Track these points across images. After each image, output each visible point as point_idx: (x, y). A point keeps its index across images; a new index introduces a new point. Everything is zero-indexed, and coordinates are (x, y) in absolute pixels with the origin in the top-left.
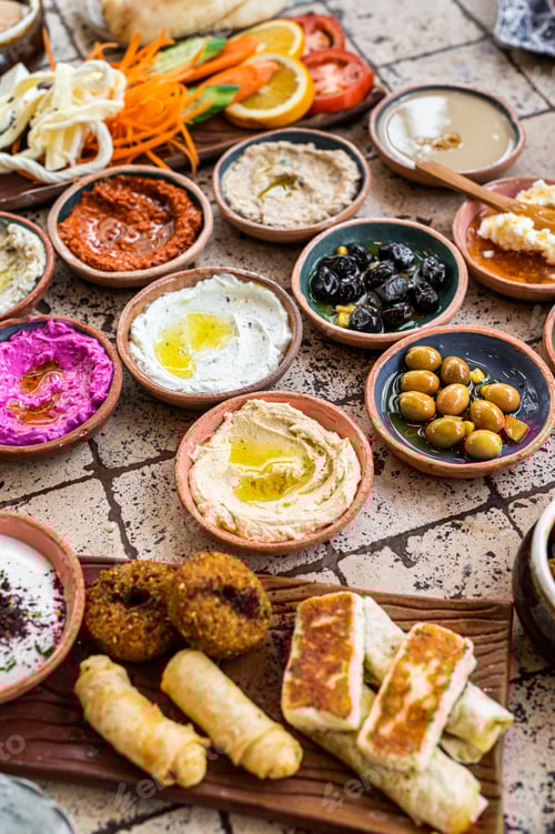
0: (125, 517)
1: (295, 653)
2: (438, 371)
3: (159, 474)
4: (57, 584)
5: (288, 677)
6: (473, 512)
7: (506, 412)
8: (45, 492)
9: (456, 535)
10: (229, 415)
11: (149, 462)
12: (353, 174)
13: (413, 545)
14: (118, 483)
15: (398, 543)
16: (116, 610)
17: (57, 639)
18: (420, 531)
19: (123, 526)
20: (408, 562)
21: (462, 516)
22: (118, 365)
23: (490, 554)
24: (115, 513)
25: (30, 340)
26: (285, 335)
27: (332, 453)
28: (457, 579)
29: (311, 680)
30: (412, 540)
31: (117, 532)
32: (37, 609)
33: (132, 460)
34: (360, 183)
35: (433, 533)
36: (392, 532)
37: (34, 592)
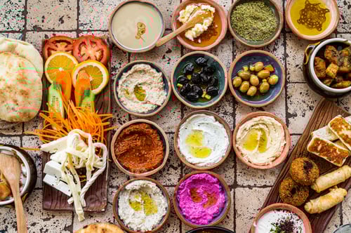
0: (252, 185)
1: (325, 158)
2: (243, 80)
3: (241, 171)
4: (279, 210)
5: (332, 162)
6: (286, 91)
7: (264, 69)
8: (235, 205)
9: (292, 99)
10: (237, 146)
11: (235, 172)
12: (148, 67)
13: (291, 111)
14: (239, 183)
15: (288, 115)
16: (296, 197)
17: (296, 214)
18: (287, 108)
19: (255, 186)
20: (296, 115)
21: (286, 95)
22: (207, 172)
23: (301, 93)
24: (250, 187)
25: (182, 196)
26: (212, 117)
27: (261, 122)
28: (305, 105)
29: (336, 157)
30: (289, 111)
31: (257, 188)
32: (286, 217)
33: (233, 177)
34: (153, 66)
35: (289, 105)
36: (285, 115)
37: (280, 217)
